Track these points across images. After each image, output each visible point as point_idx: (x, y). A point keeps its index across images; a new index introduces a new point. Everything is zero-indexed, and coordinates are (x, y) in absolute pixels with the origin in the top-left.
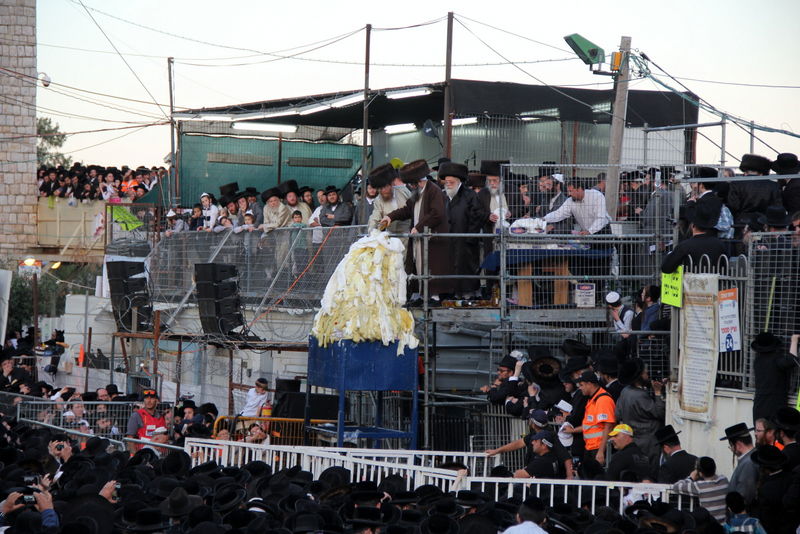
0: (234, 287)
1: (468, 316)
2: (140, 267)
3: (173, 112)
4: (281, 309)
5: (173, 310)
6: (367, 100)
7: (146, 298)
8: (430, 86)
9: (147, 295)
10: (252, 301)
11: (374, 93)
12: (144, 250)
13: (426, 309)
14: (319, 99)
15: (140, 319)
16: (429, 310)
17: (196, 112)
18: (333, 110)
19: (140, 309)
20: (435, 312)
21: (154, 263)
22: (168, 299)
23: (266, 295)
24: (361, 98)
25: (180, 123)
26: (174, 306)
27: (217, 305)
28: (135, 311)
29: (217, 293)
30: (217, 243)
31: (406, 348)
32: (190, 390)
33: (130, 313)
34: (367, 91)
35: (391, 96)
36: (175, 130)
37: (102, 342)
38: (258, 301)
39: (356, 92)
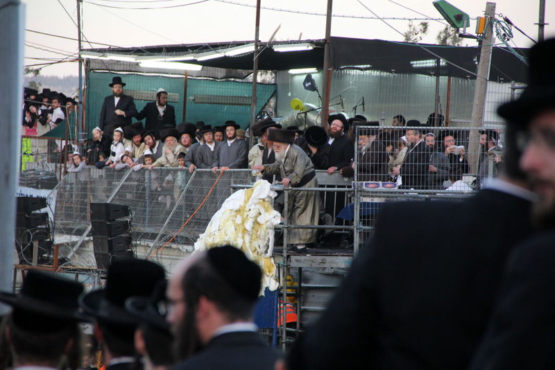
0: (126, 225)
1: (323, 262)
2: (42, 202)
3: (81, 50)
4: (174, 246)
5: (73, 244)
6: (257, 51)
7: (47, 233)
8: (311, 42)
9: (48, 229)
10: (145, 236)
11: (263, 45)
12: (50, 183)
13: (285, 254)
14: (215, 47)
15: (40, 253)
16: (288, 257)
17: (101, 51)
18: (225, 58)
19: (41, 242)
20: (293, 258)
21: (60, 195)
22: (69, 231)
23: (161, 232)
24: (251, 48)
25: (88, 61)
26: (75, 238)
27: (110, 243)
28: (36, 244)
29: (110, 231)
30: (119, 178)
31: (267, 289)
33: (32, 246)
34: (257, 42)
35: (277, 49)
36: (83, 68)
38: (153, 236)
39: (248, 43)
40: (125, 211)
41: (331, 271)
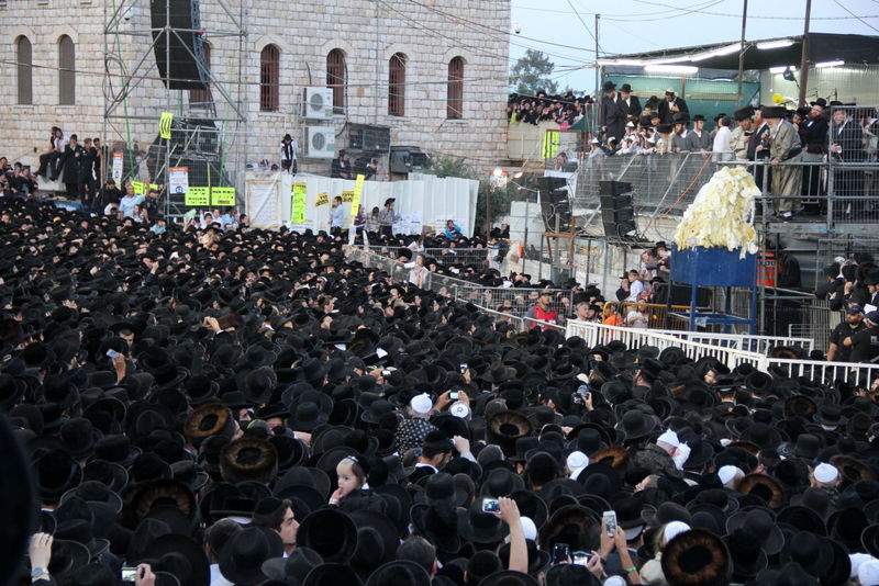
0: (629, 200)
1: (799, 229)
2: (563, 182)
3: (598, 58)
4: (670, 217)
5: (588, 216)
6: (743, 50)
7: (567, 206)
8: (791, 38)
9: (567, 203)
10: (645, 209)
11: (748, 44)
12: (572, 168)
13: (764, 222)
14: (706, 48)
15: (562, 223)
16: (767, 224)
17: (614, 58)
18: (716, 58)
19: (562, 214)
20: (772, 225)
21: (580, 177)
22: (584, 206)
23: (660, 205)
24: (737, 48)
25: (604, 68)
26: (590, 211)
27: (615, 214)
28: (558, 216)
29: (615, 204)
30: (627, 160)
31: (748, 254)
32: (596, 279)
33: (554, 218)
34: (743, 41)
35: (761, 47)
36: (599, 72)
37: (534, 240)
38: (652, 209)
39: (735, 43)
40: (628, 187)
41: (806, 237)
